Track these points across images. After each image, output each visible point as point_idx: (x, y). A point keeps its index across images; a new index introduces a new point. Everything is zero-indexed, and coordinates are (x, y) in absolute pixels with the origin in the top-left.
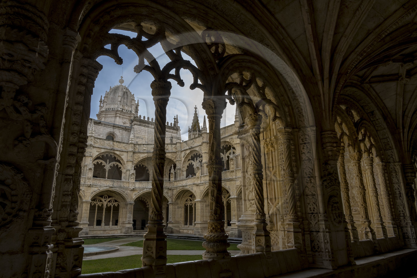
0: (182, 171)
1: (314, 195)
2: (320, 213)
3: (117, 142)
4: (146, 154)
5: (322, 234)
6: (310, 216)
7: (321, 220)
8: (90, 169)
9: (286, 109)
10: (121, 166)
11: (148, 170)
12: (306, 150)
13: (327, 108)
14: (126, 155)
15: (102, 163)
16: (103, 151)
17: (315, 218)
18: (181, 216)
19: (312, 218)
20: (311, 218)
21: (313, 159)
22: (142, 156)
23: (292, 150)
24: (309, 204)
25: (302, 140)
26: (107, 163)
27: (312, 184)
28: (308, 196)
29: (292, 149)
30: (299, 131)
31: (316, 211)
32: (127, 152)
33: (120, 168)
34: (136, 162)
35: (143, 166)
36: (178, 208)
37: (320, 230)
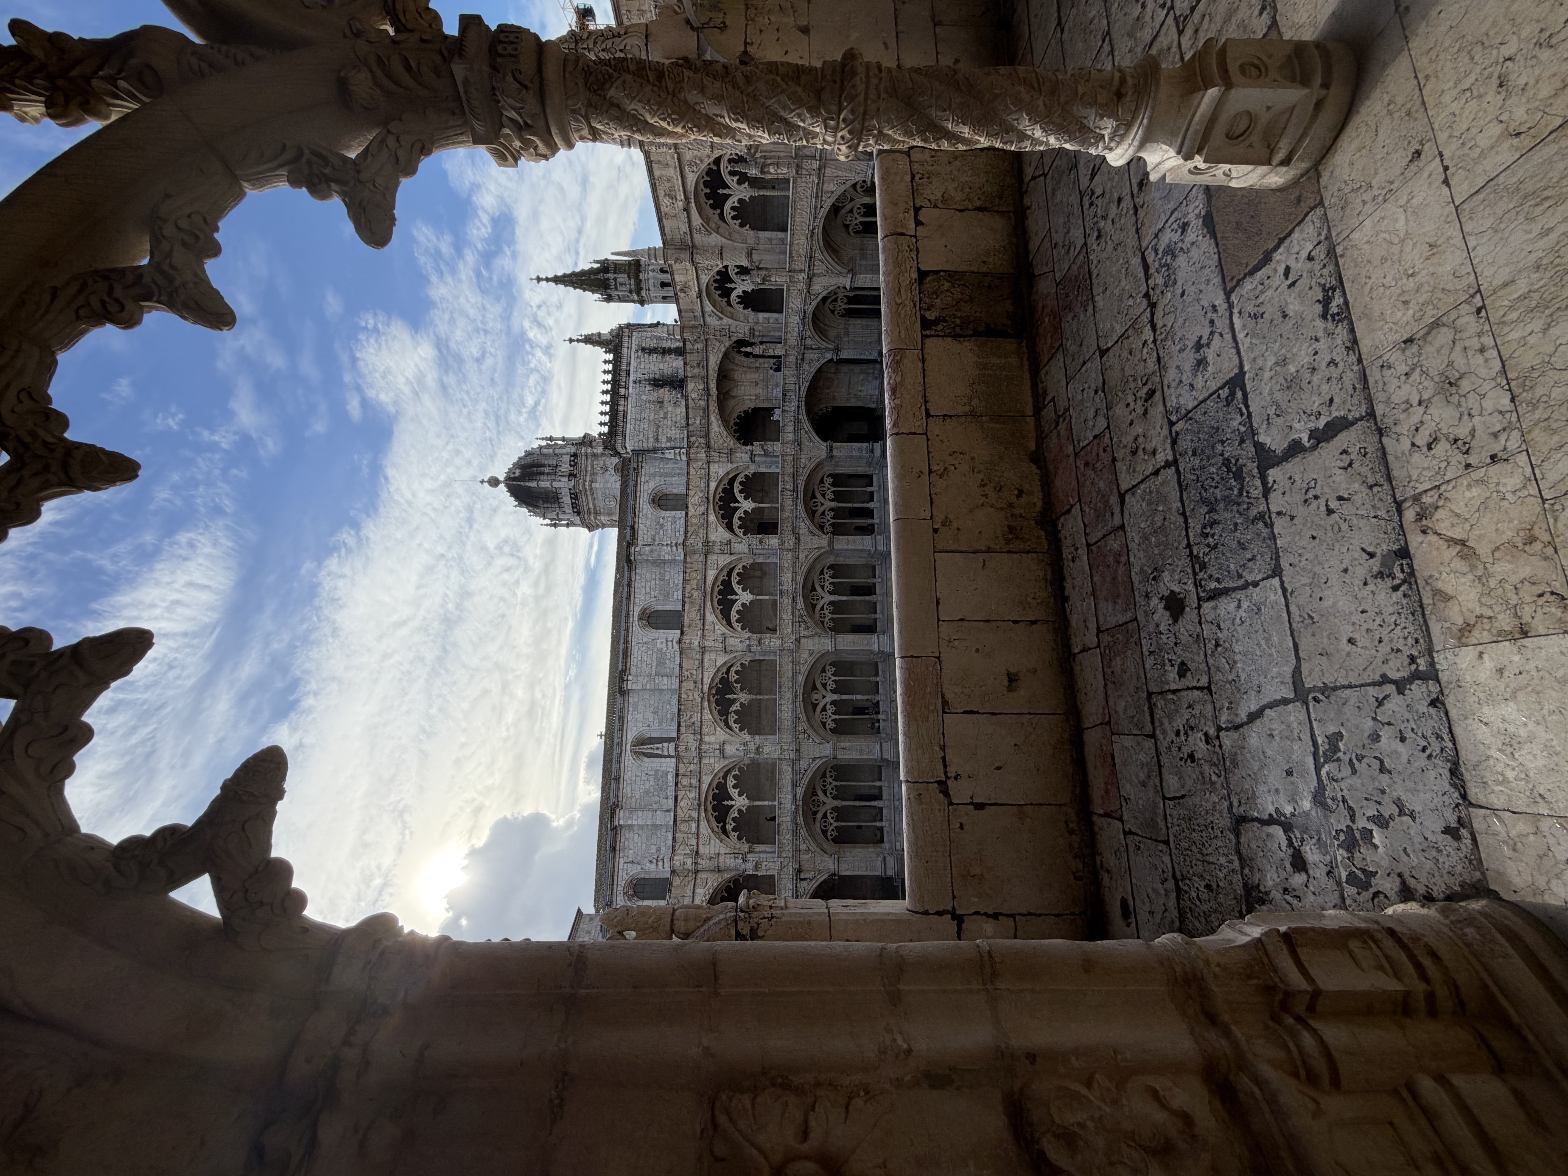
0: (757, 323)
3: (688, 489)
4: (713, 418)
8: (761, 542)
10: (742, 475)
11: (746, 412)
14: (716, 465)
15: (740, 518)
16: (712, 518)
18: (867, 326)
22: (716, 427)
26: (738, 508)
32: (709, 463)
33: (746, 476)
34: (731, 442)
35: (735, 424)
36: (847, 334)
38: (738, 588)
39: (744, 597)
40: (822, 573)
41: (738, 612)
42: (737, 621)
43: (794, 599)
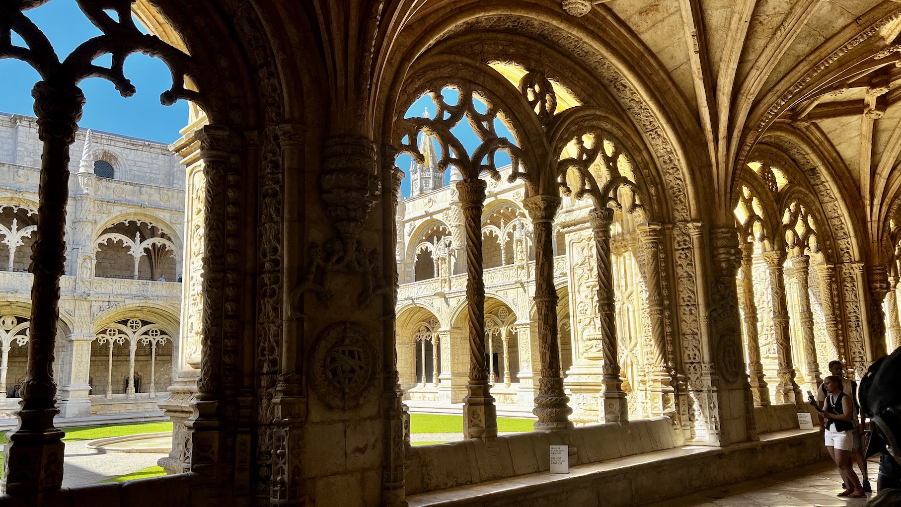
0: (406, 266)
1: (696, 334)
2: (704, 363)
5: (706, 395)
6: (688, 367)
7: (706, 374)
9: (653, 191)
12: (684, 261)
13: (723, 189)
17: (696, 370)
19: (692, 370)
20: (689, 370)
21: (696, 275)
23: (661, 261)
24: (687, 348)
25: (678, 242)
27: (693, 317)
28: (686, 336)
29: (660, 258)
30: (673, 228)
31: (697, 359)
37: (703, 389)
38: (148, 243)
39: (137, 249)
40: (162, 333)
41: (120, 241)
42: (109, 240)
43: (135, 296)
